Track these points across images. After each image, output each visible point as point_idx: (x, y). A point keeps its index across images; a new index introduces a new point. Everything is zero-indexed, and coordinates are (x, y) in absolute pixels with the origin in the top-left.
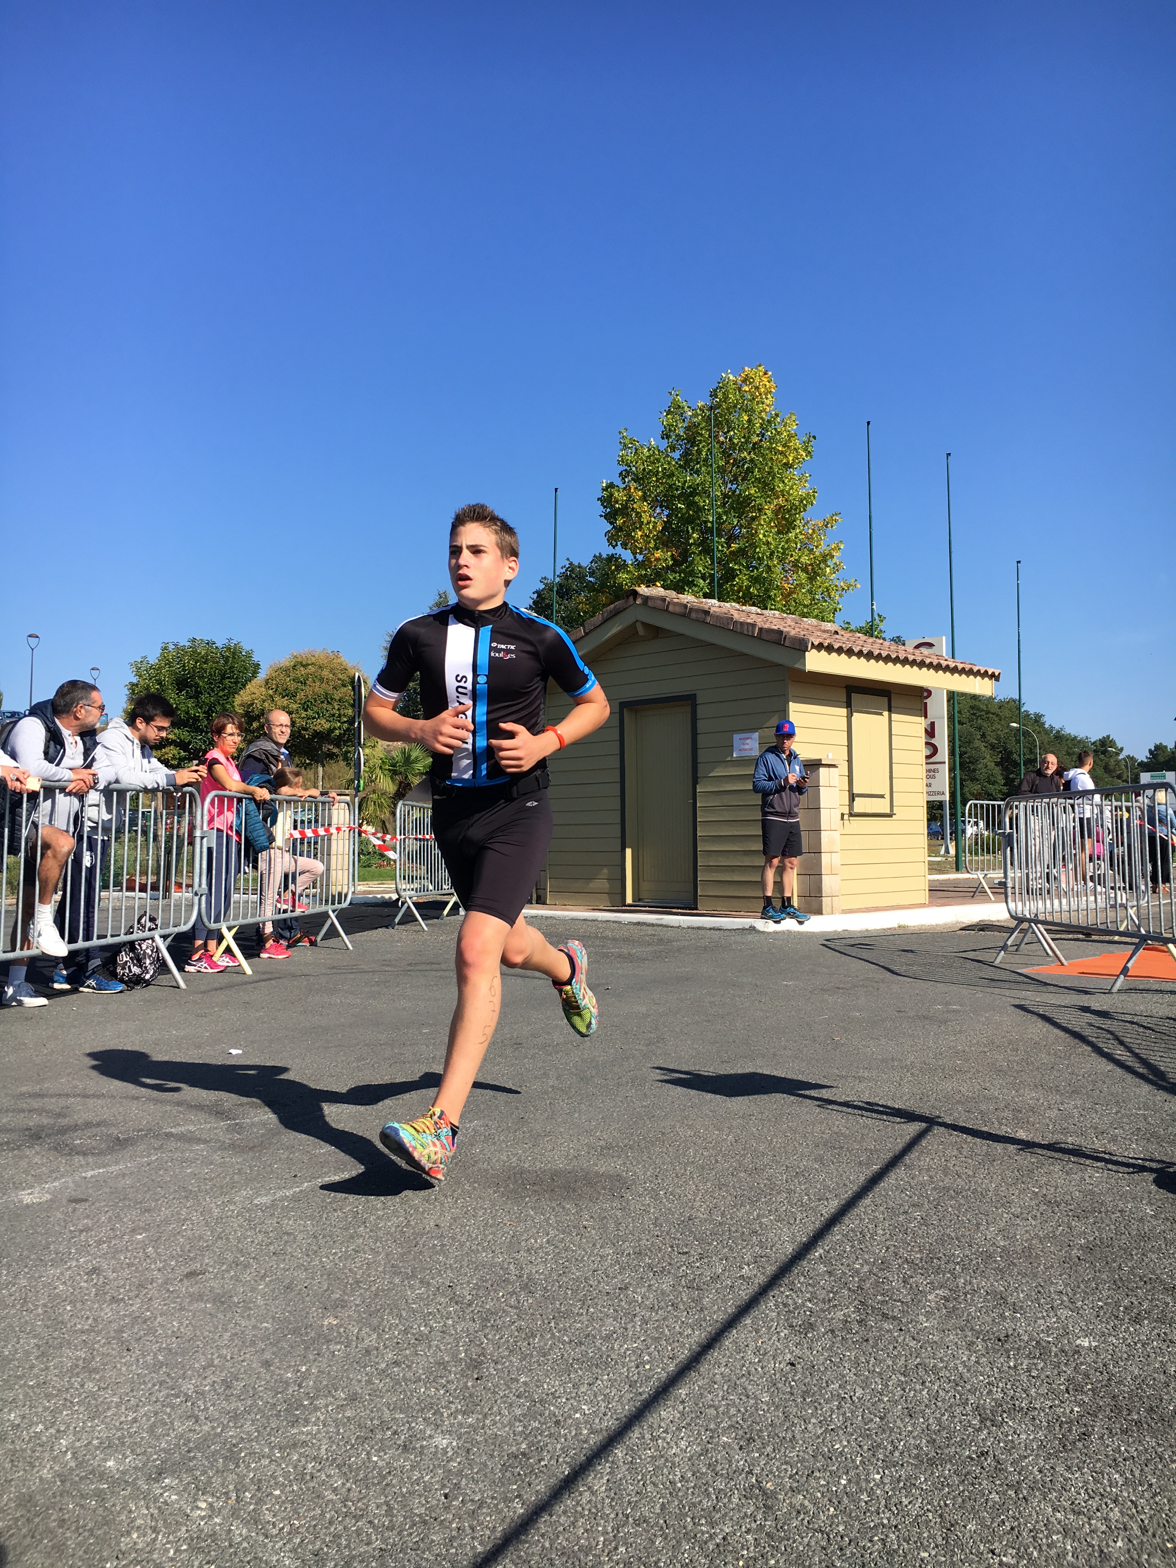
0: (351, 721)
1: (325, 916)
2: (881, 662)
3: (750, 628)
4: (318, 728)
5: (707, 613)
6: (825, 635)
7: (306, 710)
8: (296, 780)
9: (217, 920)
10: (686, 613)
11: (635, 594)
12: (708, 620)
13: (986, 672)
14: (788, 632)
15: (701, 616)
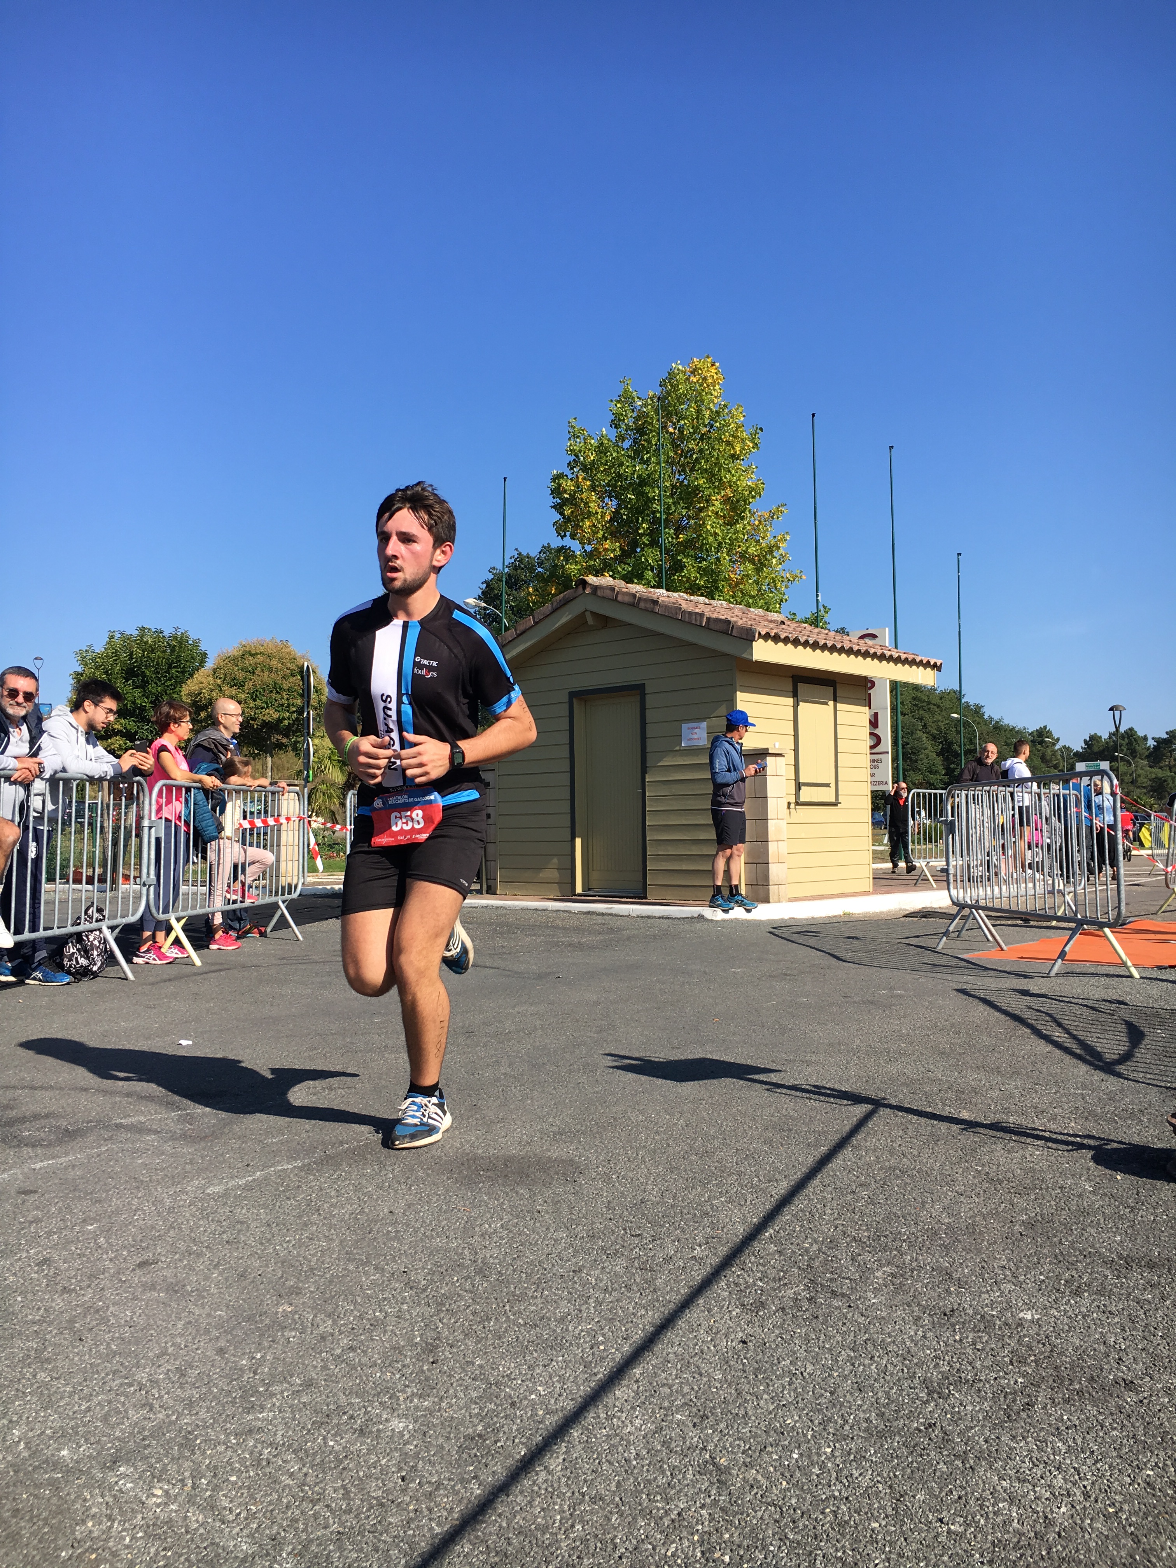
0: (300, 711)
1: (275, 906)
2: (826, 652)
3: (698, 618)
4: (267, 718)
5: (655, 602)
6: (772, 625)
7: (255, 700)
8: (246, 769)
9: (166, 911)
10: (635, 602)
11: (584, 583)
12: (657, 609)
13: (928, 662)
14: (736, 622)
15: (650, 606)
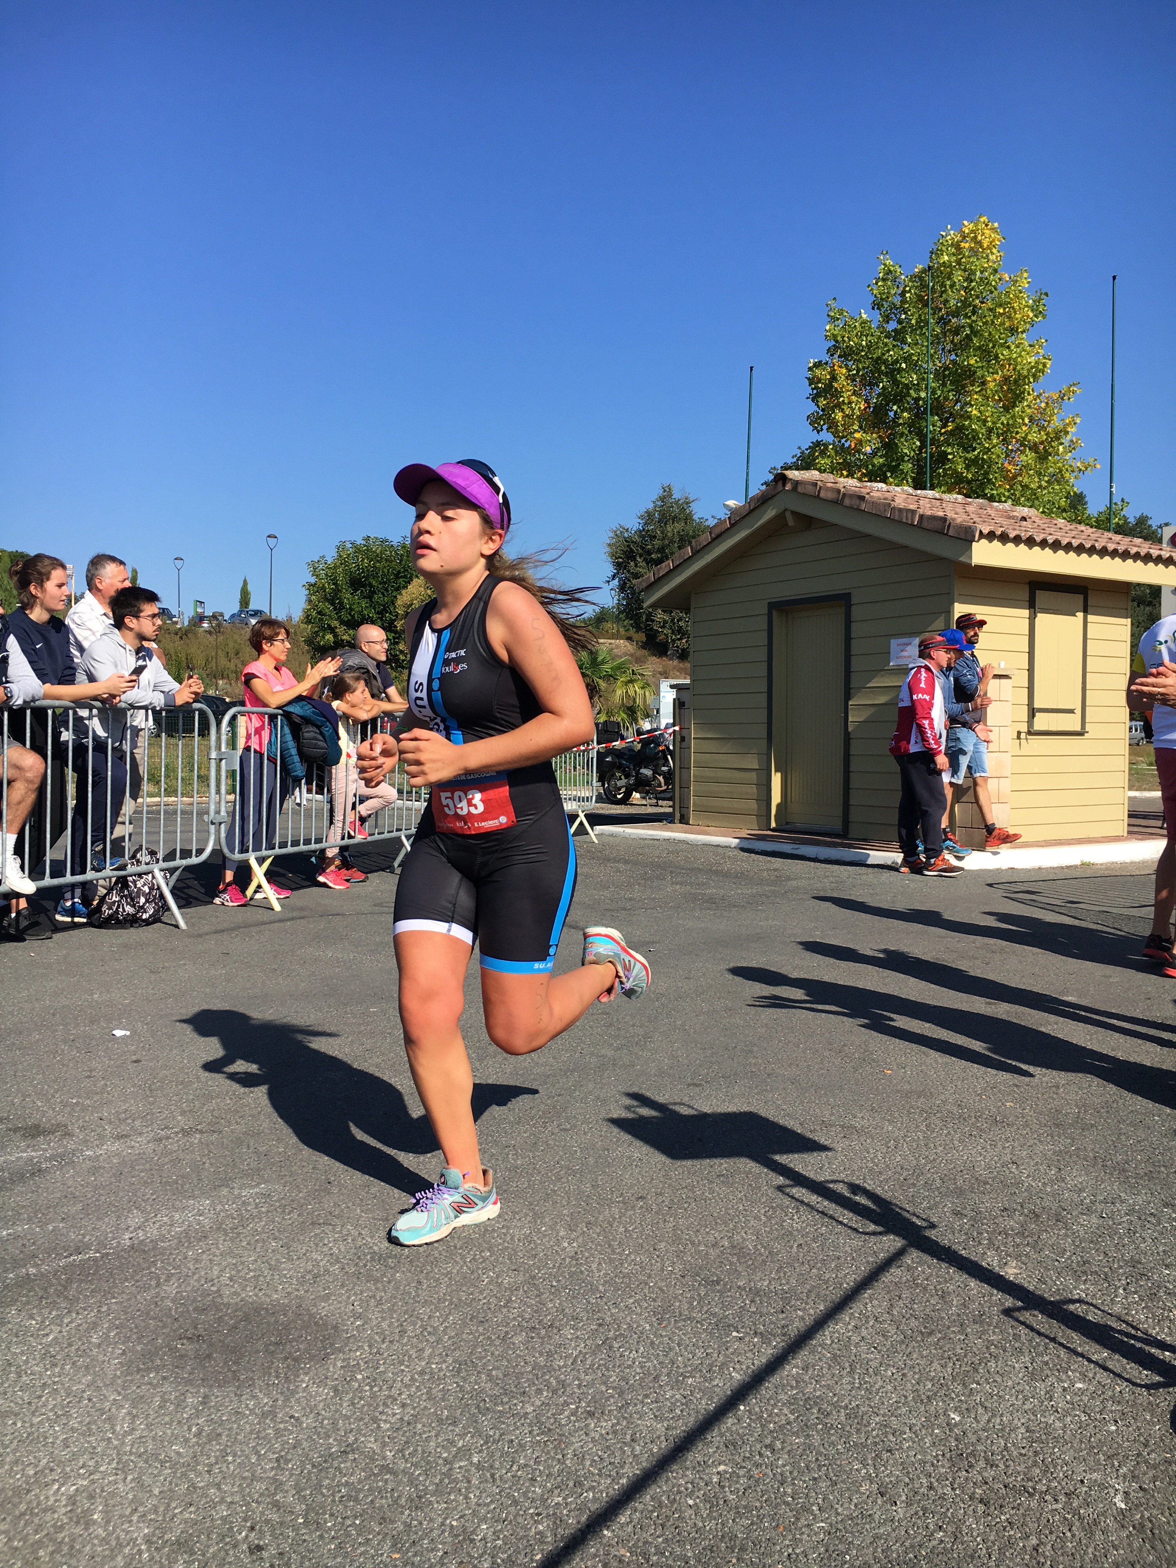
2: (1071, 553)
3: (910, 516)
5: (862, 498)
6: (1006, 522)
10: (840, 500)
11: (785, 478)
12: (863, 506)
14: (954, 519)
15: (855, 502)
